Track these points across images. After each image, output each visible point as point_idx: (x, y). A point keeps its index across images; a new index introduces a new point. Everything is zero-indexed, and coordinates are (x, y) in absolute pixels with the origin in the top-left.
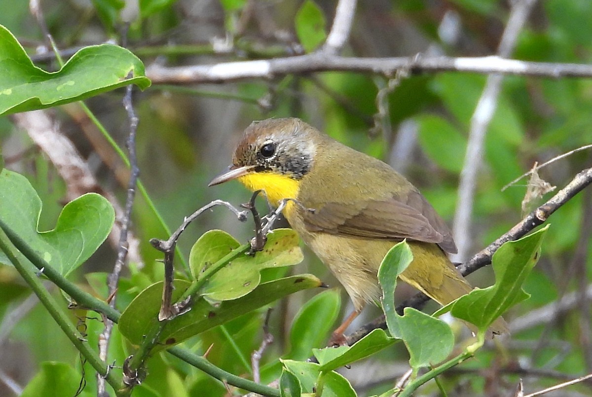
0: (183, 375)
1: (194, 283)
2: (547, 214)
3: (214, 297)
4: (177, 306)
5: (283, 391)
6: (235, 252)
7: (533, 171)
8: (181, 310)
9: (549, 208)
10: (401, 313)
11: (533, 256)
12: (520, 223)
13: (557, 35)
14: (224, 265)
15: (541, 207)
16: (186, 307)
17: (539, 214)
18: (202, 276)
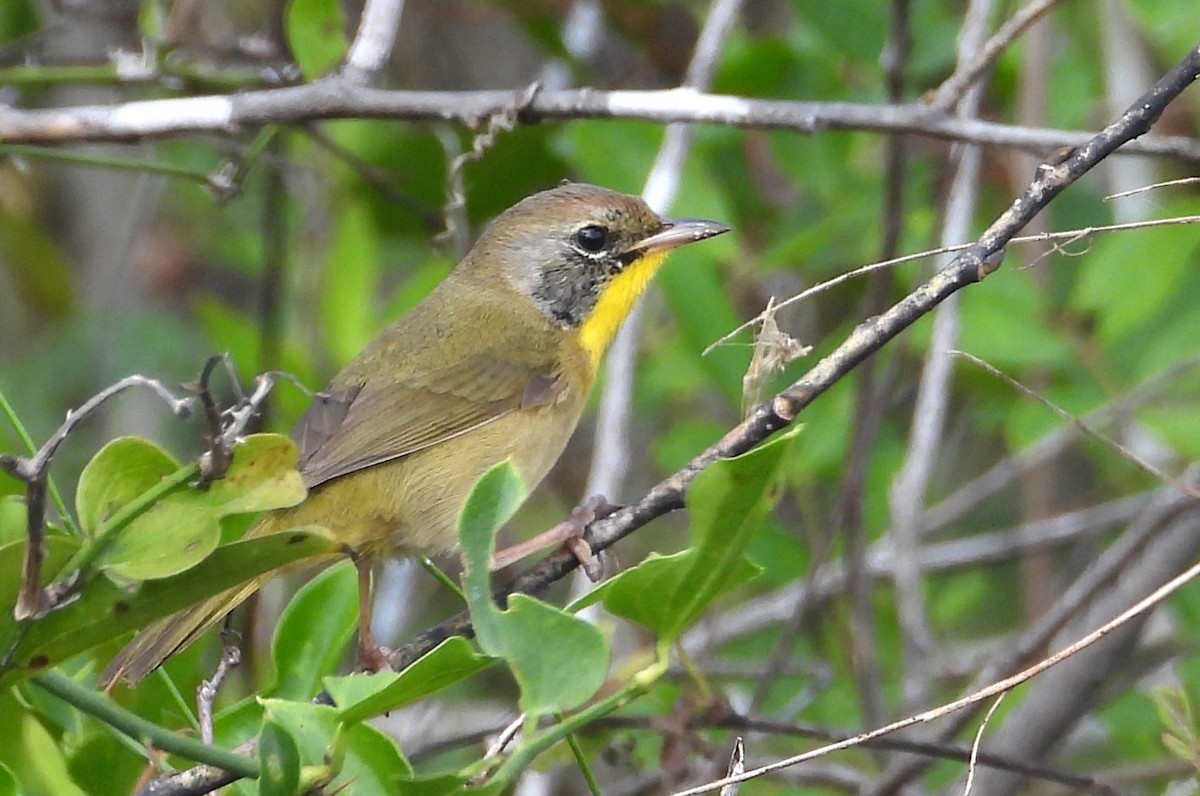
0: (56, 731)
1: (87, 545)
2: (796, 407)
3: (128, 571)
4: (51, 591)
5: (264, 762)
6: (168, 481)
7: (764, 315)
8: (61, 598)
9: (799, 395)
10: (503, 604)
11: (768, 488)
12: (742, 425)
13: (802, 39)
14: (147, 507)
15: (784, 393)
16: (70, 592)
17: (780, 406)
18: (102, 529)
